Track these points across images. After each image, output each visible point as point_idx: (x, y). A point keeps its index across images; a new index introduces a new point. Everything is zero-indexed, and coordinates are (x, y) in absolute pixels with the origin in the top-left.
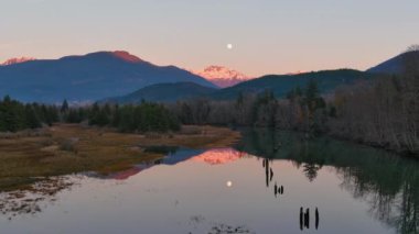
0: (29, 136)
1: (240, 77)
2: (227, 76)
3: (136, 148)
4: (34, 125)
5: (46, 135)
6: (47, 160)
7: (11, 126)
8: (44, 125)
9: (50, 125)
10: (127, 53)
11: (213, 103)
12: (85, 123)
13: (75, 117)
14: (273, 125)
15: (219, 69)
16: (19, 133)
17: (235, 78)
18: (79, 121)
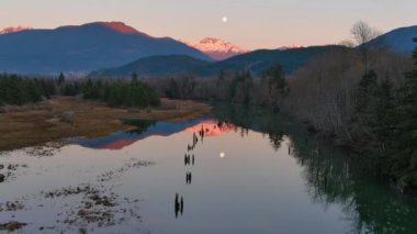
0: (34, 109)
1: (235, 50)
2: (222, 48)
3: (117, 121)
4: (36, 99)
5: (47, 109)
6: (52, 129)
7: (17, 100)
8: (44, 98)
9: (49, 98)
10: (123, 24)
11: (198, 79)
12: (79, 96)
13: (71, 90)
14: (247, 101)
15: (214, 41)
16: (25, 106)
17: (230, 50)
18: (74, 94)
